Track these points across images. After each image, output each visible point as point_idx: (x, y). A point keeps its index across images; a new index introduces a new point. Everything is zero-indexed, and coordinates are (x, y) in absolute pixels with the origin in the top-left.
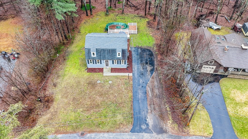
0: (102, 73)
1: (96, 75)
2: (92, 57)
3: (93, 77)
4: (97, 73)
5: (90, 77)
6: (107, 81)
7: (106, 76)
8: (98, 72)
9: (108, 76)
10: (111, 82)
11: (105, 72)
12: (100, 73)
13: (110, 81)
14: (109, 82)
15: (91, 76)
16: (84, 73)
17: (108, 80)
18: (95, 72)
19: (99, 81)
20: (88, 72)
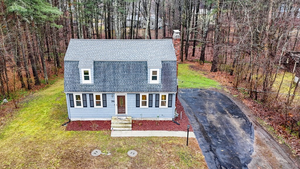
0: (106, 132)
1: (89, 135)
2: (82, 85)
3: (81, 141)
4: (92, 132)
5: (71, 141)
6: (123, 152)
7: (120, 138)
8: (97, 130)
9: (125, 138)
10: (136, 153)
11: (114, 129)
12: (102, 132)
13: (133, 151)
14: (129, 153)
15: (76, 139)
16: (58, 132)
17: (124, 147)
18: (87, 130)
19: (98, 151)
20: (67, 129)
